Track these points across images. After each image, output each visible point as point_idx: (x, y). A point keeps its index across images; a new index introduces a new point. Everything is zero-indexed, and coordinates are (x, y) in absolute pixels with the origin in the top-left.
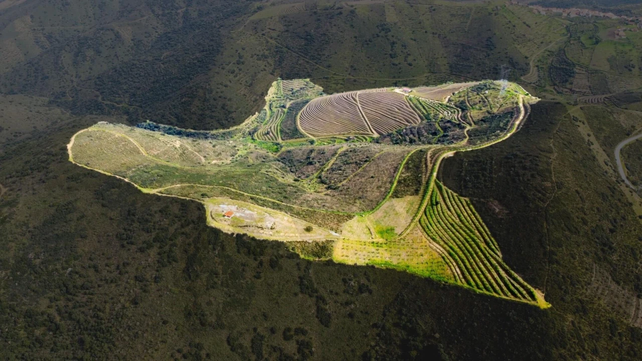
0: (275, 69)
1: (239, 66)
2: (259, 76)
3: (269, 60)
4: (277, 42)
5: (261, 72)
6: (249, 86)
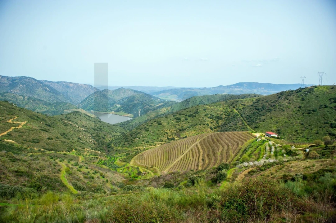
0: (219, 127)
1: (188, 118)
2: (198, 127)
3: (220, 121)
4: (238, 112)
5: (202, 125)
6: (180, 130)
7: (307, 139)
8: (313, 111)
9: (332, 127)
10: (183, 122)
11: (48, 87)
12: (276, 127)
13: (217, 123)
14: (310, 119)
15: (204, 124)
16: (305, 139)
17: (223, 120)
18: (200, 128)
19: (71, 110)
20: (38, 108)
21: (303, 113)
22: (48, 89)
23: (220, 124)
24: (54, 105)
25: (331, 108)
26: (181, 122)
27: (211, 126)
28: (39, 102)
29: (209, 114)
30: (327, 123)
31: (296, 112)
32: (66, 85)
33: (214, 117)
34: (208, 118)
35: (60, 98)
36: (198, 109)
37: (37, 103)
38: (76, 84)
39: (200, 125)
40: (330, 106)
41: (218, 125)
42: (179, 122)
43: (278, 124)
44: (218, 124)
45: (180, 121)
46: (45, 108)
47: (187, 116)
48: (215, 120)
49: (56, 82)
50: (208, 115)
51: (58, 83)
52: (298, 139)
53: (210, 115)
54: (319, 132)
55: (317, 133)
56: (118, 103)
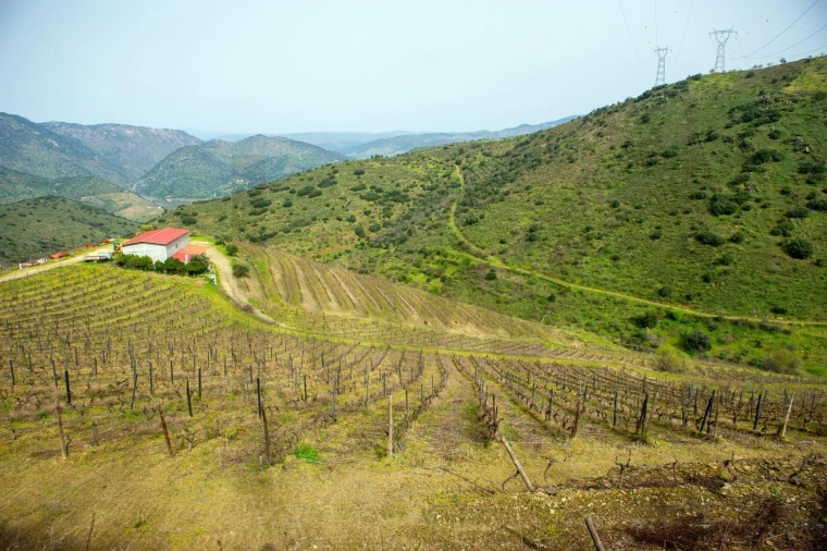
7: (615, 259)
8: (666, 155)
9: (714, 212)
10: (273, 212)
11: (59, 138)
12: (531, 218)
13: (387, 213)
14: (647, 185)
15: (340, 219)
16: (608, 261)
17: (411, 203)
18: (324, 229)
19: (102, 196)
20: (9, 194)
21: (630, 166)
22: (56, 145)
23: (394, 217)
24: (57, 184)
25: (729, 140)
26: (267, 213)
27: (361, 224)
28: (14, 179)
29: (368, 186)
30: (698, 197)
31: (610, 162)
32: (114, 133)
33: (380, 194)
34: (362, 198)
35: (90, 166)
36: (336, 172)
37: (9, 181)
38: (142, 129)
39: (325, 220)
40: (727, 133)
41: (387, 219)
42: (259, 214)
43: (539, 209)
44: (389, 217)
45: (265, 211)
46: (30, 192)
47: (295, 195)
48: (380, 203)
49: (89, 127)
50: (363, 187)
51: (94, 128)
52: (585, 259)
53: (372, 188)
54: (664, 232)
55: (654, 237)
56: (242, 176)
